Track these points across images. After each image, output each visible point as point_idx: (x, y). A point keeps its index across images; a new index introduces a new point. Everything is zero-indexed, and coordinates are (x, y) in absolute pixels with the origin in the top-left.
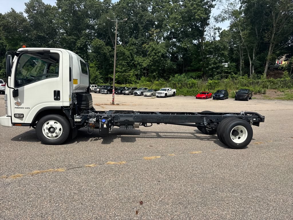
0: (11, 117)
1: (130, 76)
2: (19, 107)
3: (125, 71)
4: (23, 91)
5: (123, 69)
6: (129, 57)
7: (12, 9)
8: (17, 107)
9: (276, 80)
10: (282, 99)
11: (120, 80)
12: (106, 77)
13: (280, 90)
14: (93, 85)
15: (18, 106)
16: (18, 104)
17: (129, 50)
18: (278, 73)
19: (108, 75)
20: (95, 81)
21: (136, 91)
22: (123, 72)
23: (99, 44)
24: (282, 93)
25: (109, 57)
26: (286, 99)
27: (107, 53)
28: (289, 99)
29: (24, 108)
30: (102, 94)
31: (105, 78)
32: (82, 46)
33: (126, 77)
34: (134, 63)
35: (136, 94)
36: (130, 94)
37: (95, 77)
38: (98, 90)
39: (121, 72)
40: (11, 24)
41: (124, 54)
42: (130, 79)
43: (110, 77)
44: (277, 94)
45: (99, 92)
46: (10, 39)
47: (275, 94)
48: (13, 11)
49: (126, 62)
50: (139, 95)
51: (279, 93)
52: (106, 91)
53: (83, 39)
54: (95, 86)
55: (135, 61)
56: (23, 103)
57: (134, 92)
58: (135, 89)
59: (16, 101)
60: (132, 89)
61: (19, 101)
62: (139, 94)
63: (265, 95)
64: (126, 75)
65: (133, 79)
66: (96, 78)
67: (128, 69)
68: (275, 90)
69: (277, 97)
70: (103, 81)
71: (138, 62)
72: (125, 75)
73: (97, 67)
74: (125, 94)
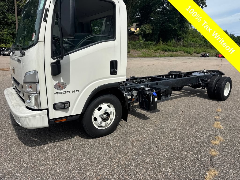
0: (47, 110)
2: (62, 91)
4: (68, 63)
8: (58, 91)
9: (135, 42)
10: (141, 57)
13: (138, 50)
15: (60, 90)
16: (60, 86)
18: (133, 37)
24: (140, 52)
26: (144, 56)
28: (145, 56)
29: (71, 92)
34: (7, 21)
42: (5, 38)
44: (137, 53)
47: (136, 53)
51: (138, 52)
55: (9, 19)
56: (69, 83)
59: (57, 82)
61: (62, 81)
63: (130, 54)
65: (9, 38)
68: (135, 50)
69: (138, 55)
71: (12, 20)
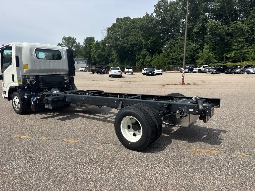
1: (249, 53)
3: (241, 48)
5: (240, 45)
6: (248, 32)
7: (146, 13)
11: (236, 58)
12: (221, 56)
14: (204, 66)
17: (249, 24)
19: (223, 54)
20: (208, 61)
21: (248, 69)
22: (239, 50)
23: (214, 24)
25: (225, 36)
27: (222, 32)
30: (211, 73)
31: (220, 58)
32: (198, 31)
33: (243, 54)
35: (248, 73)
36: (242, 72)
37: (207, 58)
38: (207, 70)
39: (237, 50)
40: (145, 24)
41: (242, 29)
42: (248, 56)
43: (225, 56)
45: (208, 72)
46: (145, 36)
48: (147, 14)
49: (244, 37)
50: (252, 74)
52: (215, 70)
53: (200, 23)
54: (206, 67)
57: (246, 70)
58: (249, 66)
60: (245, 67)
62: (252, 72)
64: (243, 52)
66: (209, 58)
67: (247, 45)
70: (218, 61)
72: (241, 52)
73: (212, 48)
74: (235, 73)
